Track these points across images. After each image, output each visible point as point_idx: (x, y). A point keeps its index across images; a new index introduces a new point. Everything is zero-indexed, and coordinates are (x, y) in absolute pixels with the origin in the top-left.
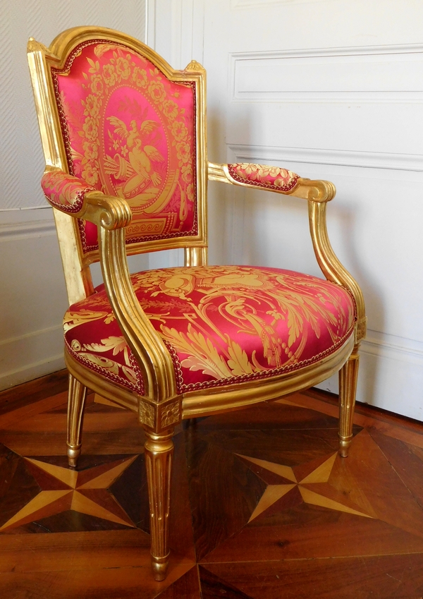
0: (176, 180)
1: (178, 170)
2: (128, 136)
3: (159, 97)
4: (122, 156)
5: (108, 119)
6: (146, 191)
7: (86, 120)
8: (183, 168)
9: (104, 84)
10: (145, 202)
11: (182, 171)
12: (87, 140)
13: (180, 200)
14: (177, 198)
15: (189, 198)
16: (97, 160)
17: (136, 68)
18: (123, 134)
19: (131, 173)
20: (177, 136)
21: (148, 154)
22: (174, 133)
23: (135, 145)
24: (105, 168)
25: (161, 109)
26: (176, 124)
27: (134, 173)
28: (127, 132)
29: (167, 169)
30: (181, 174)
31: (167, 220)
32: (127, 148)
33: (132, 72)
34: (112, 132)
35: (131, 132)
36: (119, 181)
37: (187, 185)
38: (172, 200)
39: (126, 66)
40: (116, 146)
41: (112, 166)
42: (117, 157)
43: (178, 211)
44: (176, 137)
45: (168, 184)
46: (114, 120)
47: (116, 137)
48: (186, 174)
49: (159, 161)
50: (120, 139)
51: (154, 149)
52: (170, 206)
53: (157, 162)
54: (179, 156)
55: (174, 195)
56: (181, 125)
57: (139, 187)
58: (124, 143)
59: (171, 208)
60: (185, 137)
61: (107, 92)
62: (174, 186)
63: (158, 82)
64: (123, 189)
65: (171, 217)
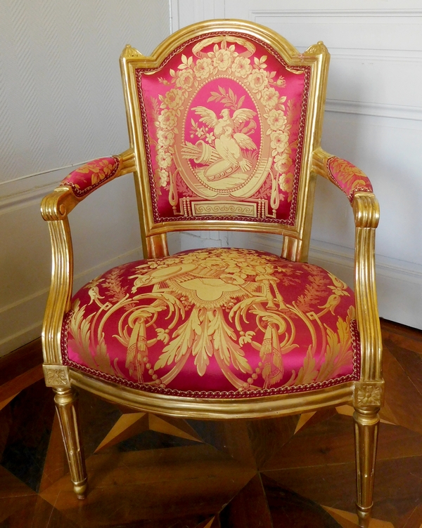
0: (268, 169)
1: (271, 159)
2: (216, 124)
3: (259, 85)
4: (207, 143)
5: (192, 109)
6: (233, 176)
7: (162, 112)
8: (277, 157)
9: (195, 77)
10: (231, 186)
11: (275, 160)
12: (162, 129)
13: (271, 188)
14: (267, 186)
15: (281, 188)
16: (173, 146)
17: (238, 58)
18: (211, 122)
19: (216, 159)
20: (273, 125)
21: (238, 141)
22: (270, 121)
23: (224, 132)
24: (182, 153)
25: (259, 97)
26: (275, 113)
27: (220, 158)
28: (216, 120)
29: (258, 157)
30: (274, 163)
31: (257, 206)
32: (213, 135)
33: (233, 62)
34: (196, 121)
35: (220, 120)
36: (200, 165)
37: (280, 175)
38: (262, 187)
39: (225, 58)
40: (200, 133)
41: (193, 151)
42: (201, 144)
43: (269, 198)
44: (271, 126)
45: (258, 172)
46: (200, 110)
47: (201, 125)
48: (280, 163)
49: (249, 148)
50: (207, 126)
51: (246, 137)
52: (260, 193)
53: (247, 150)
54: (273, 145)
55: (265, 183)
56: (279, 114)
57: (225, 172)
58: (211, 130)
59: (262, 195)
60: (282, 125)
61: (196, 84)
62: (265, 174)
63: (262, 71)
64: (205, 173)
65: (261, 203)
